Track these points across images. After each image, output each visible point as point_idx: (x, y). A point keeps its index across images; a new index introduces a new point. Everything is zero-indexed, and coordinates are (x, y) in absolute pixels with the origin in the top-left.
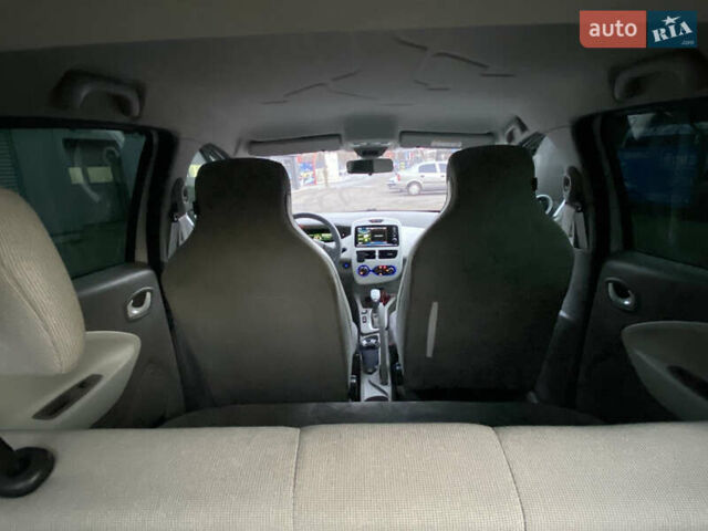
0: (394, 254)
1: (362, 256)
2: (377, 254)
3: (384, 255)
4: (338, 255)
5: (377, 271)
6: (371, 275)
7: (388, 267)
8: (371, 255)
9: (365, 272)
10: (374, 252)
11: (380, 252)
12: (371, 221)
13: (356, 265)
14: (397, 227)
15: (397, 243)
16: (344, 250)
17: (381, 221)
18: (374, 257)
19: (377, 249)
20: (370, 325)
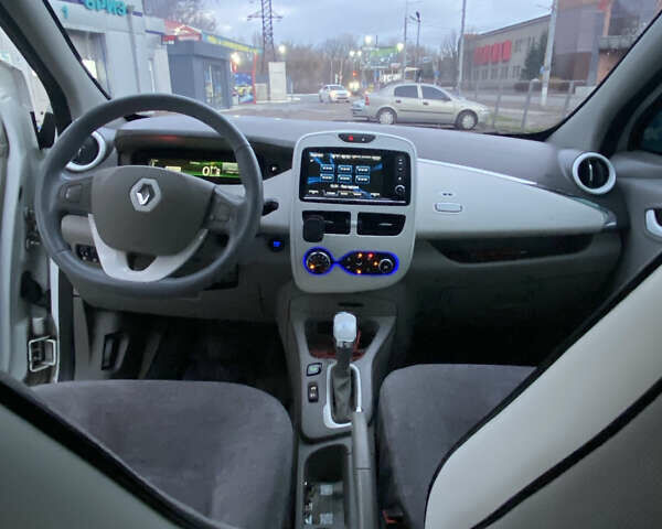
0: (396, 222)
1: (316, 225)
2: (354, 222)
3: (370, 224)
4: (254, 218)
5: (351, 263)
6: (338, 271)
7: (379, 256)
8: (339, 223)
9: (321, 265)
10: (347, 215)
11: (361, 216)
12: (344, 137)
13: (299, 246)
14: (407, 157)
15: (405, 197)
16: (271, 207)
17: (370, 138)
18: (346, 230)
19: (354, 210)
20: (328, 409)
